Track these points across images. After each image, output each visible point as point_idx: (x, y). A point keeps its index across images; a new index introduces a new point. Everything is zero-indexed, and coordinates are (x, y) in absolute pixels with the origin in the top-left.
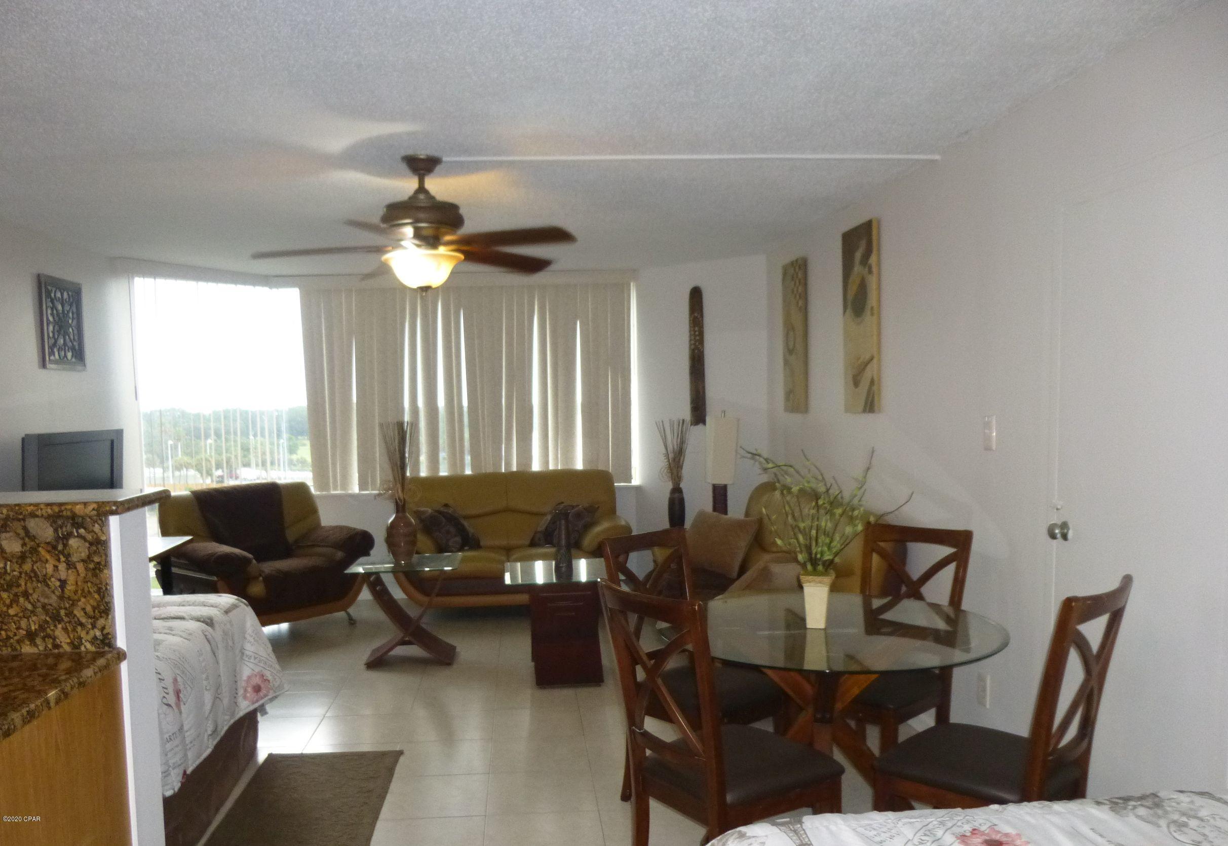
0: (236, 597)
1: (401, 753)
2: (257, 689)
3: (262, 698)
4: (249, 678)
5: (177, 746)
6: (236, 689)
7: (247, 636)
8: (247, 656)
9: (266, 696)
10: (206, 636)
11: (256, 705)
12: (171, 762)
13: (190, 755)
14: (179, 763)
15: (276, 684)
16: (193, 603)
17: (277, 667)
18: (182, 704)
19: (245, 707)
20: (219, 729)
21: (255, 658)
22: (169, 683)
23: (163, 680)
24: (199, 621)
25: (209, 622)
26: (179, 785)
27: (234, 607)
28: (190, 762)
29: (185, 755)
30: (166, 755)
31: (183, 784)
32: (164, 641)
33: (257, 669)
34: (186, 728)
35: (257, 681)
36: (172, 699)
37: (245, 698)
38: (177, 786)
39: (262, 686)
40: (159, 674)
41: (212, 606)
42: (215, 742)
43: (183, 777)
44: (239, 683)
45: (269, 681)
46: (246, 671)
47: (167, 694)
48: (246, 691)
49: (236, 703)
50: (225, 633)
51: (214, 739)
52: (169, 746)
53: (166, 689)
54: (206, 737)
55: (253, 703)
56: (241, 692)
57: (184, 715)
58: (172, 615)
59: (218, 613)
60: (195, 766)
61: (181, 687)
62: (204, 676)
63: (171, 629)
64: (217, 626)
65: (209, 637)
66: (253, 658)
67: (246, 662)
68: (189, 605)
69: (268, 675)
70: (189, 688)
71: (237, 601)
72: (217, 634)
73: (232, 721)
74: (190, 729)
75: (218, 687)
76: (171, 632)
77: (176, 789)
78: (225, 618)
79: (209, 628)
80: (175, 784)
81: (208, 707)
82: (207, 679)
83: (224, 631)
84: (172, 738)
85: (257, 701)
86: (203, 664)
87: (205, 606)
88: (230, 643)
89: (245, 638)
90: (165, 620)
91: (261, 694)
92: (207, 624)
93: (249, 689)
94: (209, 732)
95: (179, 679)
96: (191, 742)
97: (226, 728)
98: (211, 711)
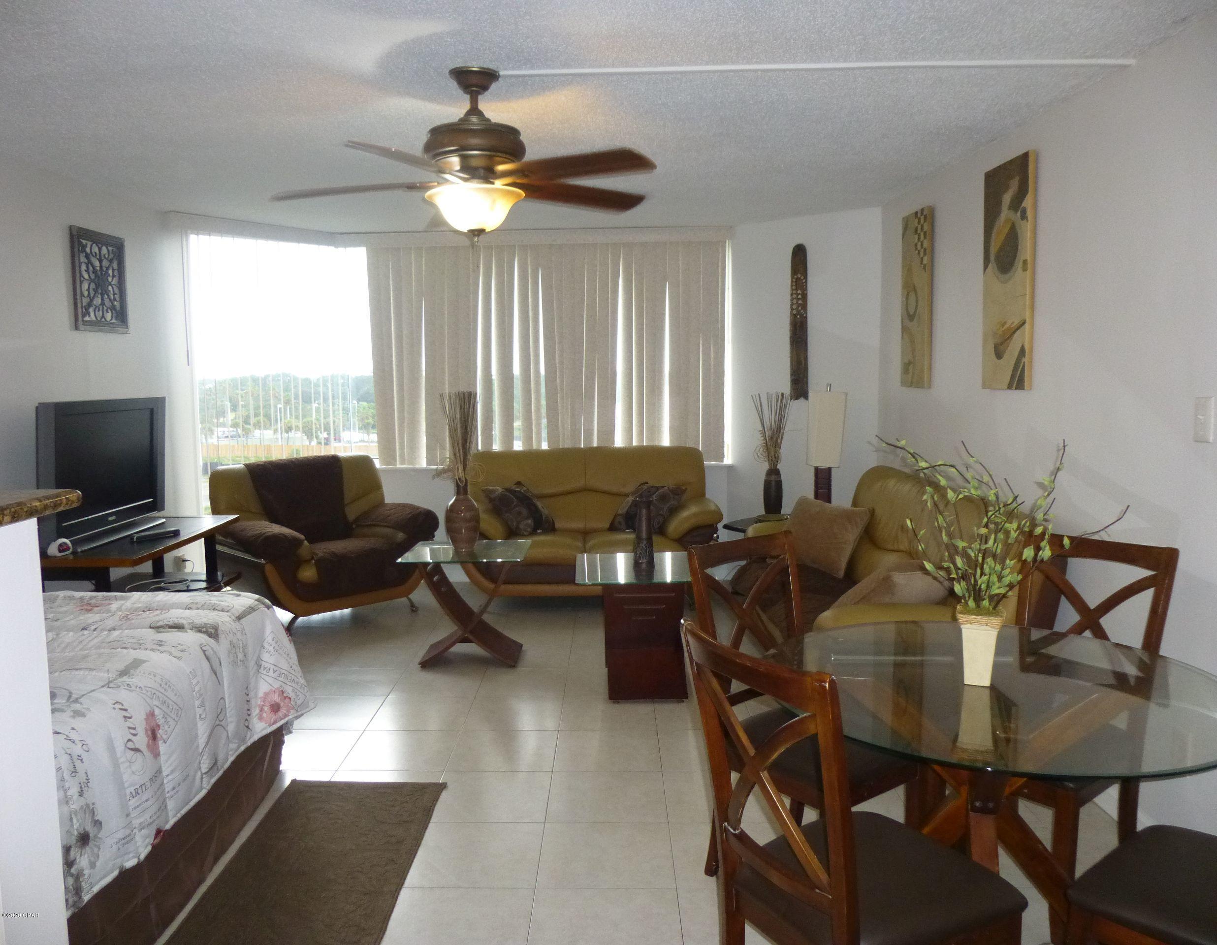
0: (257, 596)
1: (443, 786)
2: (275, 708)
3: (281, 719)
4: (266, 694)
5: (147, 801)
6: (248, 710)
7: (266, 645)
8: (265, 668)
9: (286, 716)
10: (204, 651)
11: (275, 727)
12: (136, 822)
13: (171, 805)
14: (149, 821)
15: (299, 702)
16: (203, 606)
17: (302, 681)
18: (160, 742)
19: (260, 729)
20: (219, 764)
21: (275, 672)
22: (139, 720)
23: (130, 718)
24: (200, 631)
25: (212, 632)
26: (149, 848)
27: (251, 610)
28: (171, 814)
29: (163, 807)
30: (128, 815)
31: (154, 847)
32: (144, 662)
33: (276, 685)
34: (165, 773)
35: (276, 698)
36: (141, 741)
37: (261, 718)
38: (144, 851)
39: (282, 704)
40: (126, 710)
41: (223, 610)
42: (213, 780)
43: (155, 838)
44: (253, 702)
45: (290, 698)
46: (265, 686)
47: (135, 735)
48: (262, 710)
49: (248, 727)
50: (233, 645)
51: (212, 777)
52: (133, 803)
53: (134, 729)
54: (199, 774)
55: (270, 725)
56: (255, 712)
57: (163, 758)
58: (171, 623)
59: (228, 619)
60: (179, 816)
61: (161, 722)
62: (197, 703)
63: (160, 644)
64: (222, 637)
65: (210, 652)
66: (271, 671)
67: (262, 676)
68: (198, 609)
69: (289, 691)
70: (172, 723)
71: (257, 603)
72: (221, 649)
73: (242, 748)
74: (172, 772)
75: (220, 713)
76: (158, 648)
77: (143, 857)
78: (235, 626)
79: (211, 641)
80: (141, 850)
81: (202, 740)
82: (202, 705)
83: (231, 642)
84: (140, 791)
85: (275, 723)
86: (197, 689)
87: (214, 609)
88: (240, 656)
89: (263, 647)
90: (161, 630)
91: (280, 714)
92: (210, 635)
93: (266, 708)
94: (204, 770)
95: (157, 712)
96: (174, 788)
97: (231, 759)
98: (207, 743)
